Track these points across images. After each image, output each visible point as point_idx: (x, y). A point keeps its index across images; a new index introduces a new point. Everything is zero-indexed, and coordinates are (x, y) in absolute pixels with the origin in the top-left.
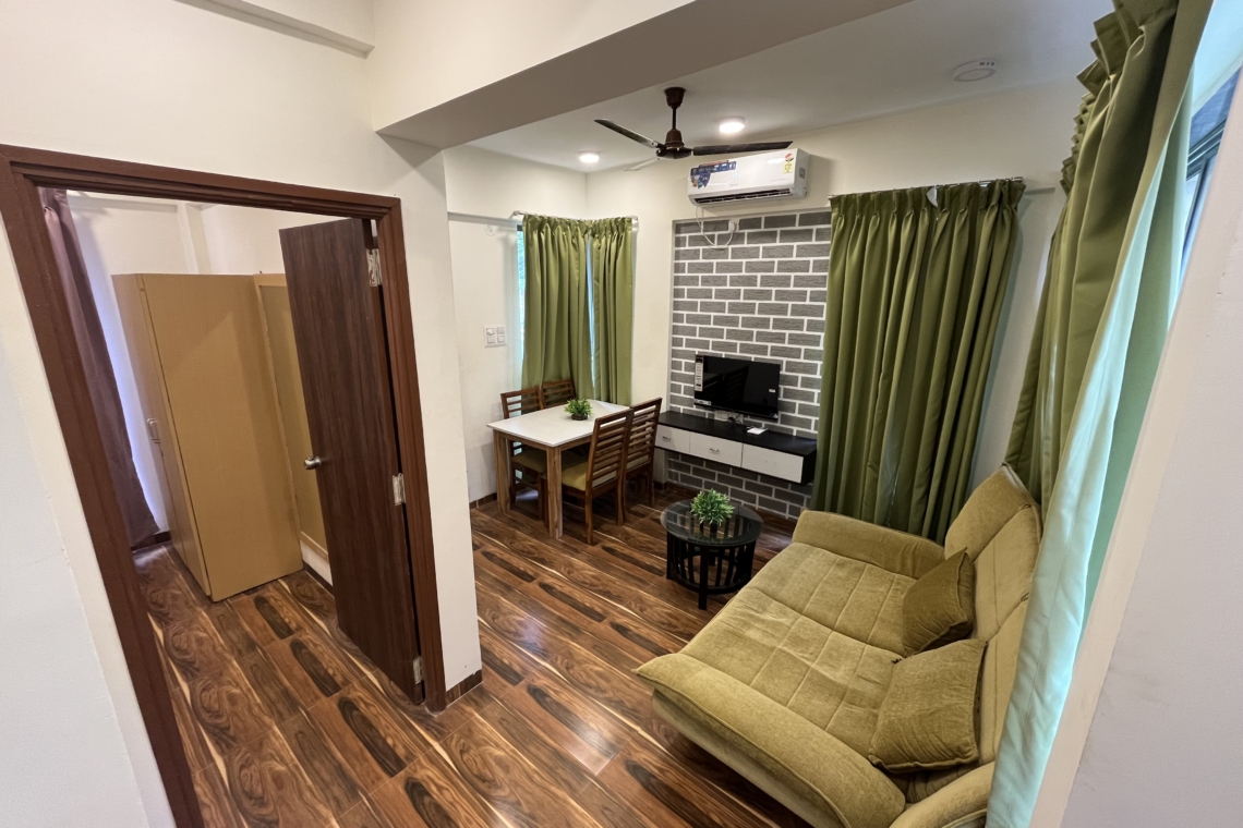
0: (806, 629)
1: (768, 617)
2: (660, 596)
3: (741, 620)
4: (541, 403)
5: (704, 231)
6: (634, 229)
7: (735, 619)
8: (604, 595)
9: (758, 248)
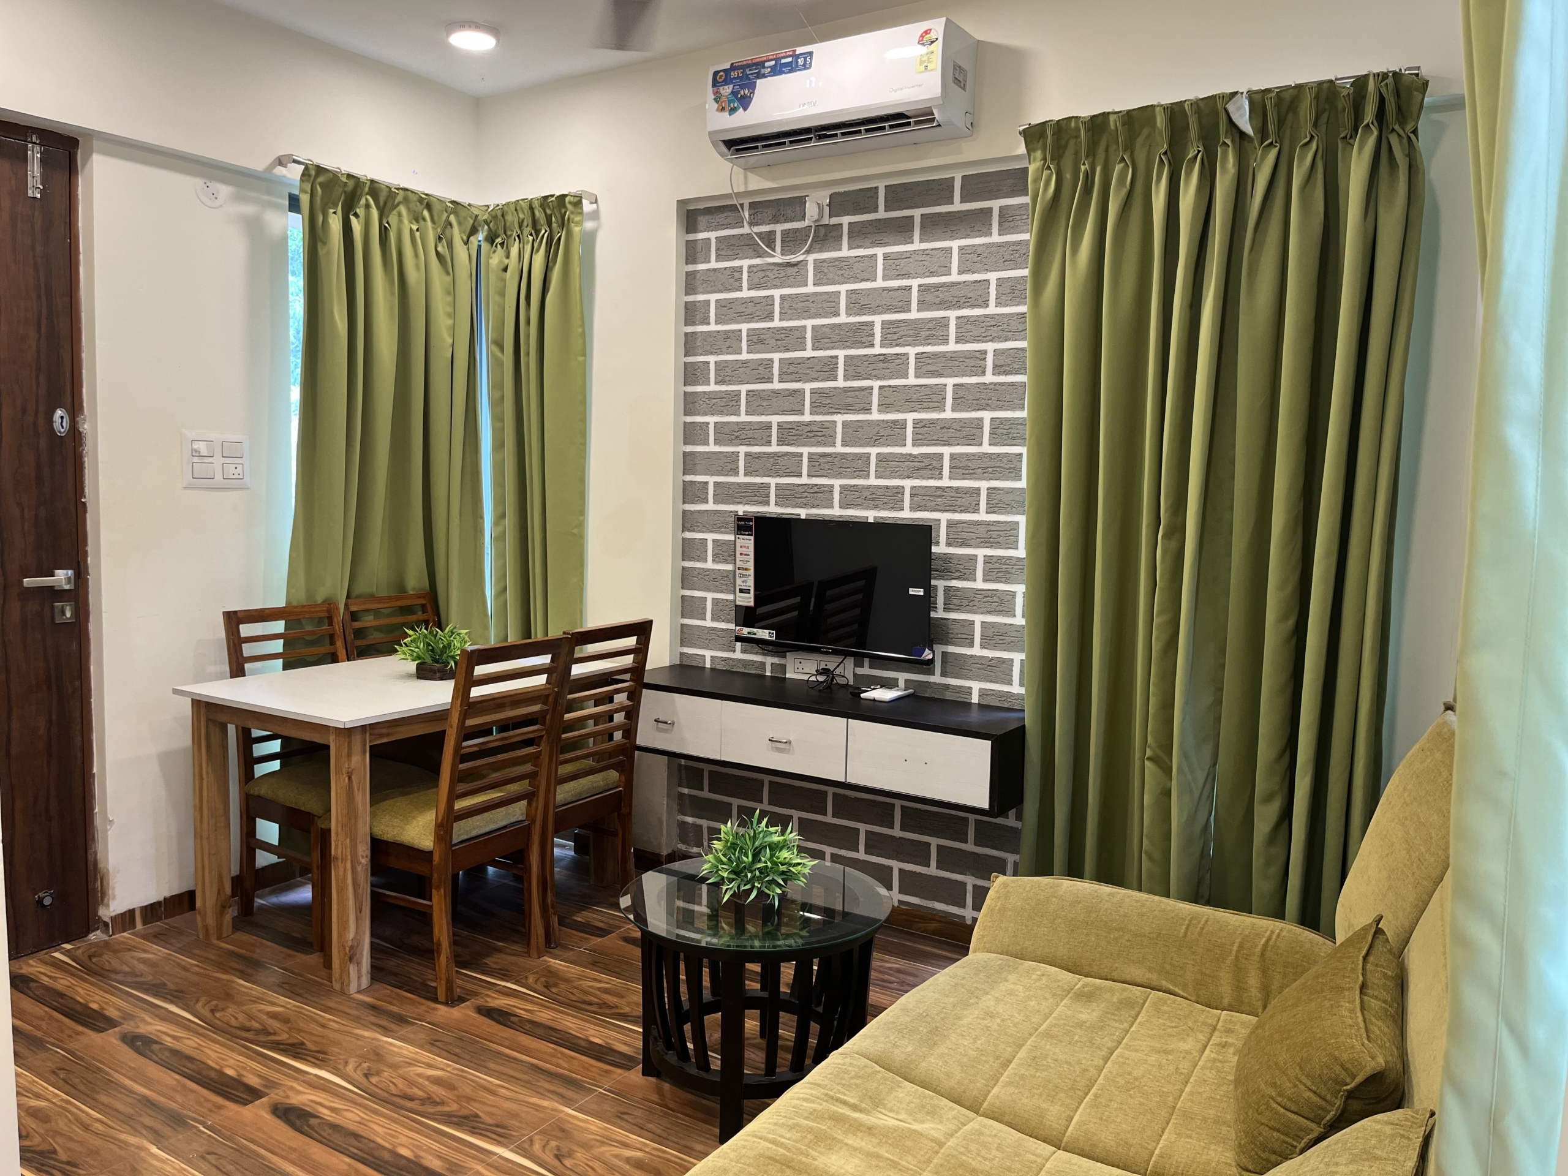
0: (986, 1145)
1: (884, 1120)
2: (620, 1117)
3: (810, 1130)
4: (339, 644)
5: (751, 224)
6: (589, 225)
7: (791, 1128)
8: (458, 1125)
9: (874, 257)
